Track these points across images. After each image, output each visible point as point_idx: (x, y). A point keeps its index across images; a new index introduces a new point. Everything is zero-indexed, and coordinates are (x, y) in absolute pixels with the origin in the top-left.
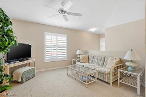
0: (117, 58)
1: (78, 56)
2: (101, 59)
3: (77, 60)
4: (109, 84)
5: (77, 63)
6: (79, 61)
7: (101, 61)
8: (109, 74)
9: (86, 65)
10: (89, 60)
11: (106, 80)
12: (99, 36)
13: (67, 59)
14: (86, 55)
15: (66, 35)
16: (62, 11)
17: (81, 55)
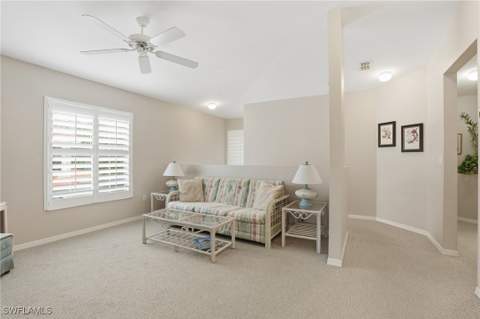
0: (277, 183)
1: (170, 183)
2: (240, 188)
3: (168, 196)
4: (263, 245)
5: (170, 205)
6: (175, 198)
7: (238, 192)
8: (263, 222)
9: (201, 206)
10: (204, 193)
11: (258, 238)
12: (225, 124)
13: (131, 195)
14: (197, 178)
15: (128, 114)
16: (142, 45)
17: (181, 178)
